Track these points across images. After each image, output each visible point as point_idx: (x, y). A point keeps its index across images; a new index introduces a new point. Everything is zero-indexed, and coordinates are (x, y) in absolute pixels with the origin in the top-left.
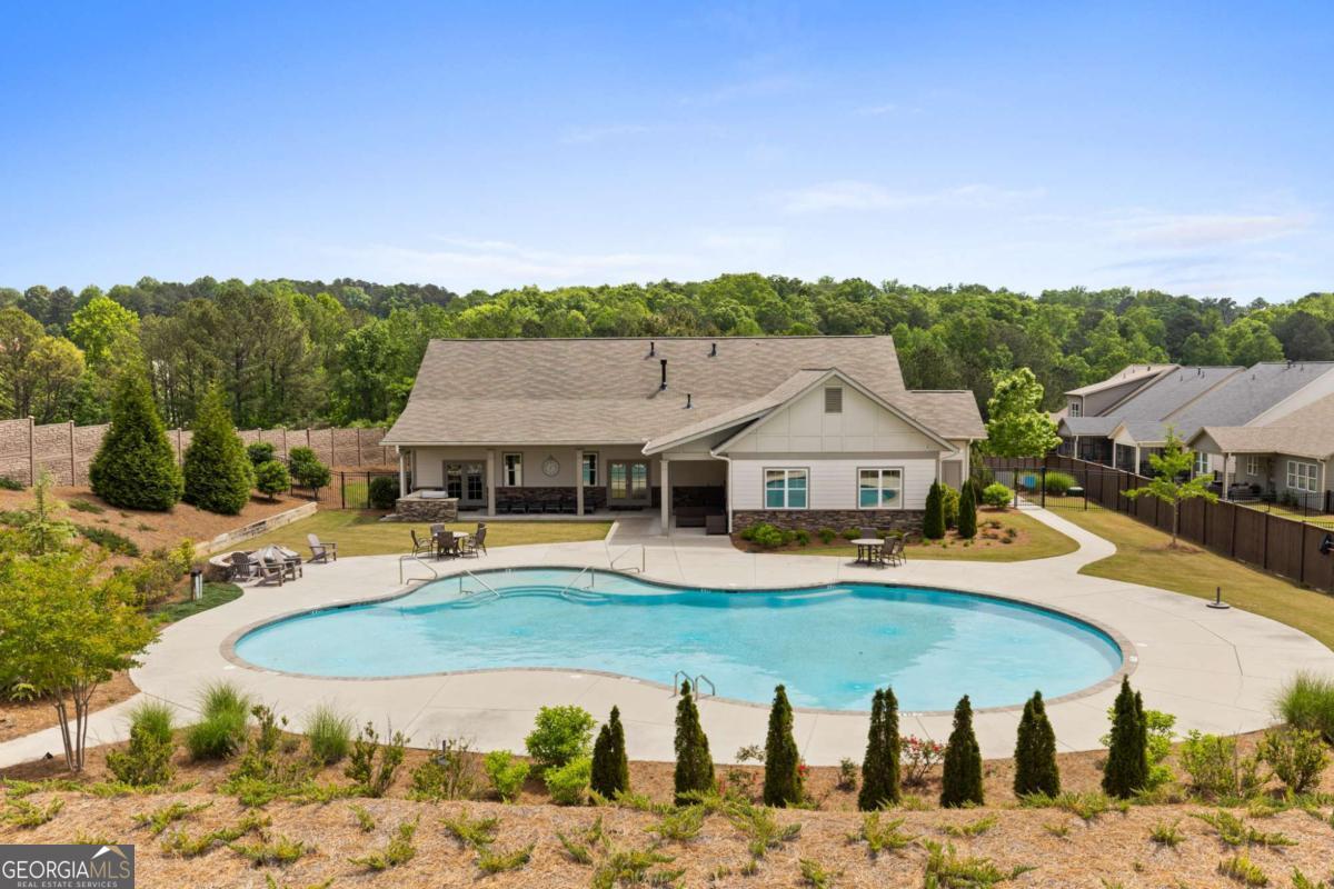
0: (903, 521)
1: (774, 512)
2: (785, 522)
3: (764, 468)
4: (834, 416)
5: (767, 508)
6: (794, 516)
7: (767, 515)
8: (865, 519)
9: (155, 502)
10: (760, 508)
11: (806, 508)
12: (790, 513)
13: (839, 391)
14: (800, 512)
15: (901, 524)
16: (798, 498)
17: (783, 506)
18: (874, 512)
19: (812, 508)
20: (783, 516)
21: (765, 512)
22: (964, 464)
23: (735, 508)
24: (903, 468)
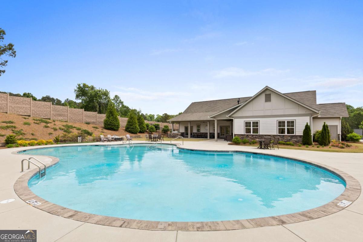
0: (296, 139)
1: (248, 135)
2: (251, 138)
3: (244, 121)
4: (268, 104)
5: (245, 134)
6: (254, 137)
7: (245, 136)
8: (280, 138)
9: (112, 128)
10: (243, 134)
11: (258, 134)
12: (253, 135)
13: (270, 95)
14: (256, 135)
15: (295, 140)
16: (256, 131)
17: (251, 133)
18: (284, 136)
19: (260, 134)
20: (251, 136)
21: (245, 135)
22: (338, 126)
23: (235, 134)
24: (295, 120)
